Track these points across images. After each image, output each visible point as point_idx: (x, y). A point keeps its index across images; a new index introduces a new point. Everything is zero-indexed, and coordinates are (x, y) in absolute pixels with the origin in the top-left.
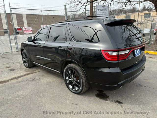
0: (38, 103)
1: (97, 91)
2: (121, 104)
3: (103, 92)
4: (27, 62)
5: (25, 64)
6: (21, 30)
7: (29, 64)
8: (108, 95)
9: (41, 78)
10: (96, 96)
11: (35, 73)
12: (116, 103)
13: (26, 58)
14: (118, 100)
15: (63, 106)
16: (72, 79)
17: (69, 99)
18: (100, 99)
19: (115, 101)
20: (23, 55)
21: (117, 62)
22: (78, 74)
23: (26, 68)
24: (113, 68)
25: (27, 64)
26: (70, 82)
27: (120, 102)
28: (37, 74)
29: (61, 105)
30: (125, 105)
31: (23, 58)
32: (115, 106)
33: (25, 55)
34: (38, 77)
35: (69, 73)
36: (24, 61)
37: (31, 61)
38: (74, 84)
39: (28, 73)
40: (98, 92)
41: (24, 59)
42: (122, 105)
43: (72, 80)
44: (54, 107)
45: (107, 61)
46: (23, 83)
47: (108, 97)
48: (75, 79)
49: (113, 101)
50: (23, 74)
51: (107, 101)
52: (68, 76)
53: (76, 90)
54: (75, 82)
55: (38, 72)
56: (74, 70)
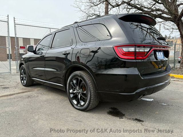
0: (28, 119)
1: (110, 108)
2: (141, 122)
3: (118, 109)
4: (25, 80)
5: (23, 81)
6: (25, 48)
7: (27, 82)
8: (123, 113)
9: (40, 95)
10: (108, 114)
11: (34, 91)
12: (134, 120)
13: (25, 74)
14: (137, 118)
15: (62, 122)
16: (77, 91)
17: (72, 115)
18: (113, 117)
19: (133, 119)
20: (21, 70)
21: (135, 61)
22: (84, 83)
23: (24, 87)
24: (129, 68)
25: (25, 82)
26: (75, 95)
27: (139, 121)
28: (35, 92)
29: (59, 122)
30: (147, 124)
31: (21, 74)
32: (133, 124)
33: (24, 70)
34: (36, 94)
35: (73, 84)
36: (22, 78)
37: (30, 77)
38: (79, 97)
39: (24, 91)
40: (111, 110)
41: (21, 76)
42: (143, 123)
43: (77, 93)
44: (50, 123)
45: (121, 59)
46: (15, 100)
47: (124, 115)
48: (81, 91)
49: (130, 119)
50: (17, 92)
51: (122, 119)
52: (72, 88)
53: (81, 105)
54: (80, 95)
55: (38, 90)
56: (79, 78)
